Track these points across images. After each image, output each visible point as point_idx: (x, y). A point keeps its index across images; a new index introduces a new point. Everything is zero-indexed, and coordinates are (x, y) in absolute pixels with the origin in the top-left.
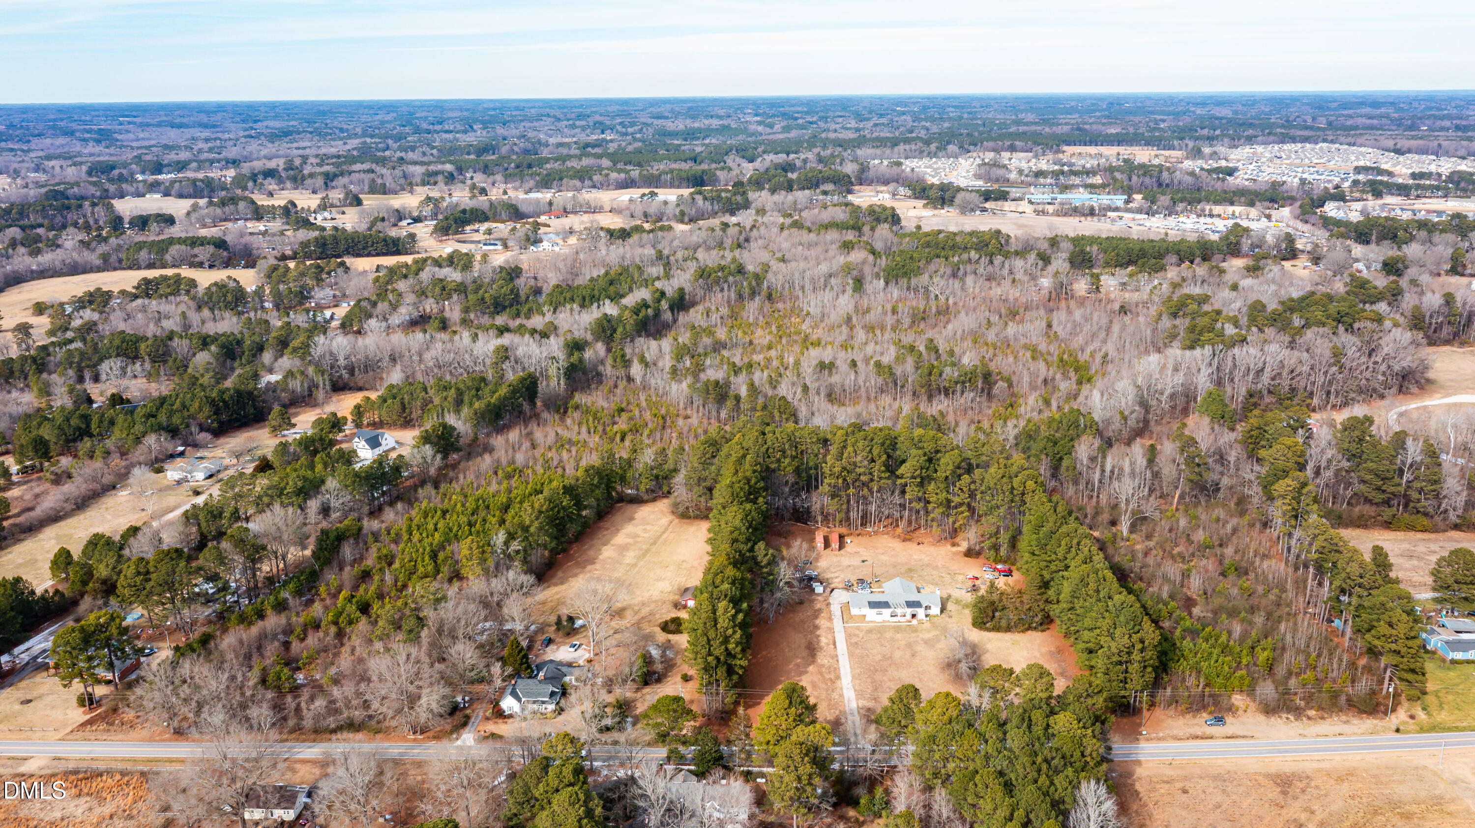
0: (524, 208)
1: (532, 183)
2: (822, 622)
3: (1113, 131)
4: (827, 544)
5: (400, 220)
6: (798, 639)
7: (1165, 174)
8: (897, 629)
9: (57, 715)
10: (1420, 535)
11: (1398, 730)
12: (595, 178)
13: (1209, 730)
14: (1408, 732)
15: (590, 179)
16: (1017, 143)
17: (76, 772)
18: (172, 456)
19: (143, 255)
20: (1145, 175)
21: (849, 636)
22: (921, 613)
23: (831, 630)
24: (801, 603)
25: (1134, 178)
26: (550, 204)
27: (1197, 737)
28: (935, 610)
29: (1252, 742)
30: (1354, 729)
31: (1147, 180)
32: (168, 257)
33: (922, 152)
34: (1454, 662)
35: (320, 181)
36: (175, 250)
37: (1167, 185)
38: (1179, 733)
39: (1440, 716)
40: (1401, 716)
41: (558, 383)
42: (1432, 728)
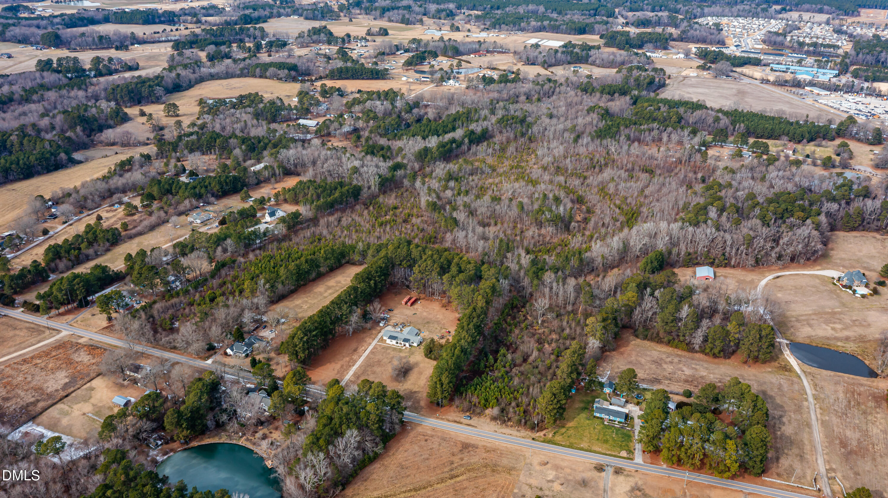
0: (461, 49)
1: (488, 23)
2: (368, 340)
4: (406, 303)
5: (398, 50)
6: (354, 345)
8: (394, 349)
9: (99, 322)
10: (680, 352)
11: (533, 439)
12: (522, 24)
13: (462, 420)
14: (538, 440)
15: (520, 25)
17: (92, 346)
18: (197, 207)
19: (258, 70)
21: (375, 348)
22: (407, 345)
23: (370, 344)
24: (369, 329)
25: (860, 56)
26: (480, 47)
27: (455, 422)
28: (415, 344)
29: (473, 428)
30: (518, 434)
31: (869, 58)
32: (268, 74)
34: (594, 417)
35: (378, 13)
36: (272, 70)
37: (883, 63)
38: (450, 418)
39: (558, 438)
40: (541, 434)
41: (375, 189)
42: (550, 442)
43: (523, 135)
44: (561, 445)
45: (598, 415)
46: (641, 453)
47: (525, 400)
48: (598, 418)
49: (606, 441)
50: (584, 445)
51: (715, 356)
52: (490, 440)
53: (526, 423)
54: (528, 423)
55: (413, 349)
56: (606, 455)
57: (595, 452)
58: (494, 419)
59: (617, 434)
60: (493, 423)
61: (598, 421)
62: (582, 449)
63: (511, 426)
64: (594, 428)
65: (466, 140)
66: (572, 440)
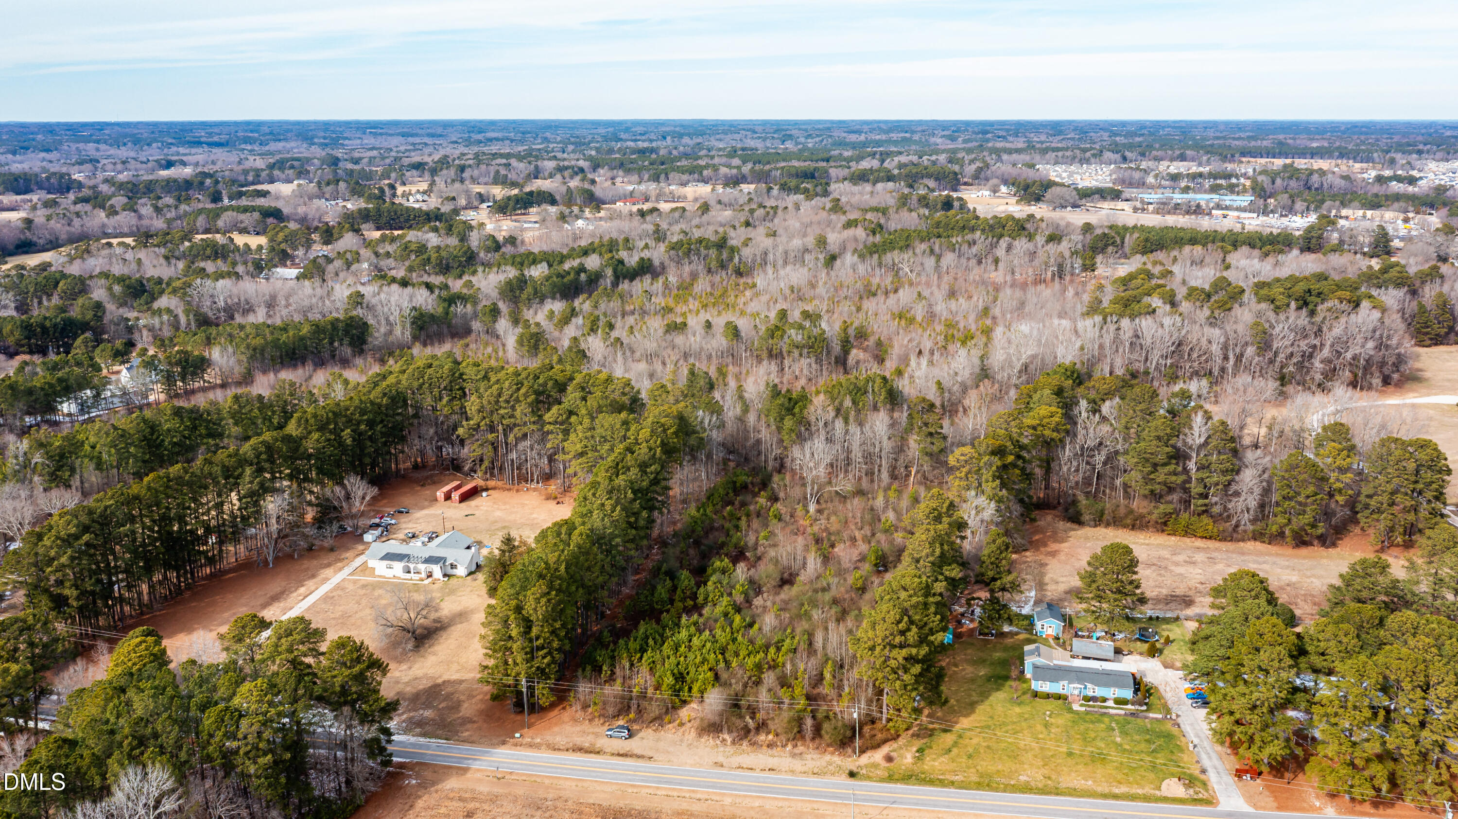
2: (327, 572)
3: (1315, 145)
4: (448, 497)
6: (274, 585)
7: (1315, 177)
8: (403, 587)
10: (1199, 543)
11: (852, 775)
13: (602, 742)
14: (868, 778)
16: (1189, 152)
19: (201, 219)
20: (1290, 178)
21: (338, 587)
23: (327, 579)
24: (332, 550)
26: (632, 192)
27: (580, 749)
28: (461, 571)
29: (640, 763)
30: (797, 765)
32: (220, 223)
33: (1074, 158)
34: (1036, 694)
37: (1317, 189)
38: (560, 740)
39: (934, 763)
40: (877, 756)
41: (402, 333)
42: (908, 778)
43: (723, 266)
44: (952, 784)
45: (1045, 687)
46: (1231, 780)
47: (805, 666)
48: (1048, 696)
49: (1100, 758)
50: (1030, 774)
51: (1301, 541)
52: (702, 792)
53: (817, 731)
54: (826, 726)
55: (453, 581)
56: (1116, 797)
57: (1073, 792)
58: (712, 728)
59: (1124, 733)
60: (708, 741)
61: (1052, 704)
62: (1027, 789)
63: (770, 746)
64: (1046, 726)
65: (609, 272)
66: (986, 765)
